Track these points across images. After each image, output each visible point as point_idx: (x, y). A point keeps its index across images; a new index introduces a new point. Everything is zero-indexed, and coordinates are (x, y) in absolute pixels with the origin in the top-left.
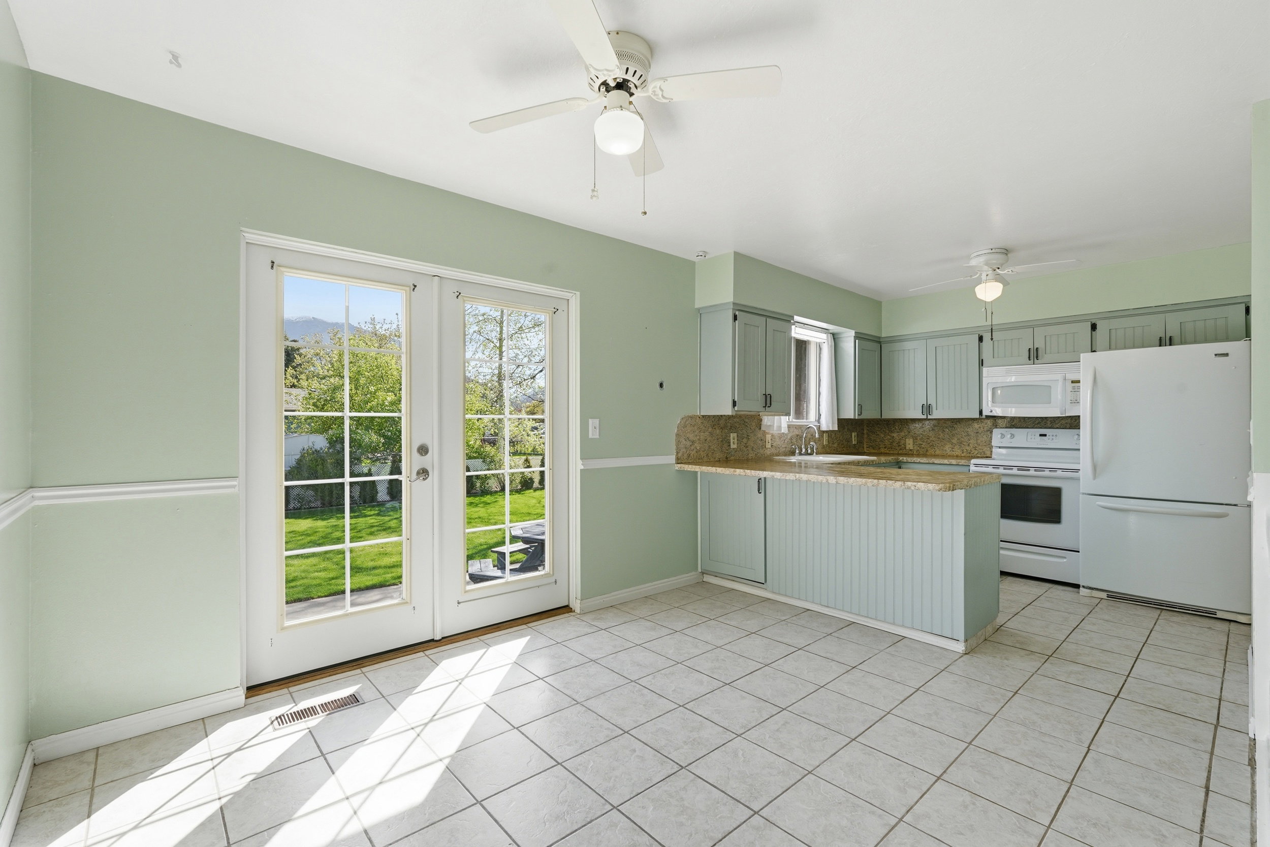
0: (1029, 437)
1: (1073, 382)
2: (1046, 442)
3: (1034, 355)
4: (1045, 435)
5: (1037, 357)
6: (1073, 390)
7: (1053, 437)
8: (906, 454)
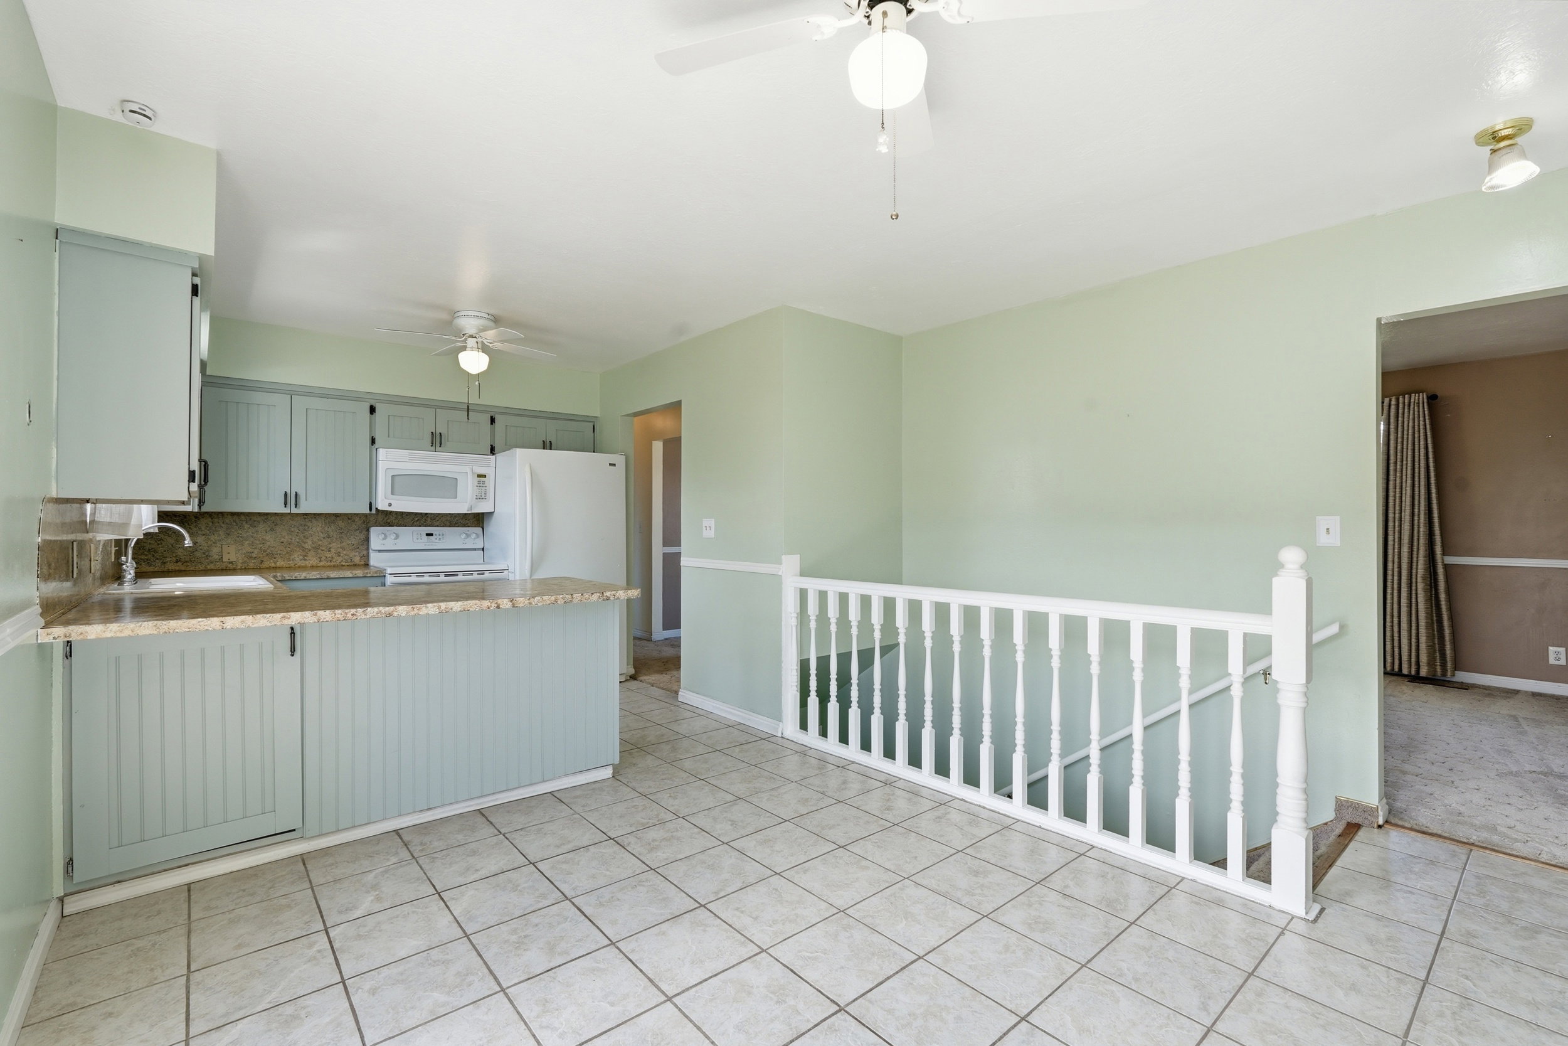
0: (415, 536)
1: (479, 476)
2: (434, 543)
3: (437, 441)
4: (432, 535)
5: (441, 444)
6: (479, 485)
7: (440, 537)
8: (222, 570)
